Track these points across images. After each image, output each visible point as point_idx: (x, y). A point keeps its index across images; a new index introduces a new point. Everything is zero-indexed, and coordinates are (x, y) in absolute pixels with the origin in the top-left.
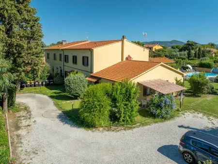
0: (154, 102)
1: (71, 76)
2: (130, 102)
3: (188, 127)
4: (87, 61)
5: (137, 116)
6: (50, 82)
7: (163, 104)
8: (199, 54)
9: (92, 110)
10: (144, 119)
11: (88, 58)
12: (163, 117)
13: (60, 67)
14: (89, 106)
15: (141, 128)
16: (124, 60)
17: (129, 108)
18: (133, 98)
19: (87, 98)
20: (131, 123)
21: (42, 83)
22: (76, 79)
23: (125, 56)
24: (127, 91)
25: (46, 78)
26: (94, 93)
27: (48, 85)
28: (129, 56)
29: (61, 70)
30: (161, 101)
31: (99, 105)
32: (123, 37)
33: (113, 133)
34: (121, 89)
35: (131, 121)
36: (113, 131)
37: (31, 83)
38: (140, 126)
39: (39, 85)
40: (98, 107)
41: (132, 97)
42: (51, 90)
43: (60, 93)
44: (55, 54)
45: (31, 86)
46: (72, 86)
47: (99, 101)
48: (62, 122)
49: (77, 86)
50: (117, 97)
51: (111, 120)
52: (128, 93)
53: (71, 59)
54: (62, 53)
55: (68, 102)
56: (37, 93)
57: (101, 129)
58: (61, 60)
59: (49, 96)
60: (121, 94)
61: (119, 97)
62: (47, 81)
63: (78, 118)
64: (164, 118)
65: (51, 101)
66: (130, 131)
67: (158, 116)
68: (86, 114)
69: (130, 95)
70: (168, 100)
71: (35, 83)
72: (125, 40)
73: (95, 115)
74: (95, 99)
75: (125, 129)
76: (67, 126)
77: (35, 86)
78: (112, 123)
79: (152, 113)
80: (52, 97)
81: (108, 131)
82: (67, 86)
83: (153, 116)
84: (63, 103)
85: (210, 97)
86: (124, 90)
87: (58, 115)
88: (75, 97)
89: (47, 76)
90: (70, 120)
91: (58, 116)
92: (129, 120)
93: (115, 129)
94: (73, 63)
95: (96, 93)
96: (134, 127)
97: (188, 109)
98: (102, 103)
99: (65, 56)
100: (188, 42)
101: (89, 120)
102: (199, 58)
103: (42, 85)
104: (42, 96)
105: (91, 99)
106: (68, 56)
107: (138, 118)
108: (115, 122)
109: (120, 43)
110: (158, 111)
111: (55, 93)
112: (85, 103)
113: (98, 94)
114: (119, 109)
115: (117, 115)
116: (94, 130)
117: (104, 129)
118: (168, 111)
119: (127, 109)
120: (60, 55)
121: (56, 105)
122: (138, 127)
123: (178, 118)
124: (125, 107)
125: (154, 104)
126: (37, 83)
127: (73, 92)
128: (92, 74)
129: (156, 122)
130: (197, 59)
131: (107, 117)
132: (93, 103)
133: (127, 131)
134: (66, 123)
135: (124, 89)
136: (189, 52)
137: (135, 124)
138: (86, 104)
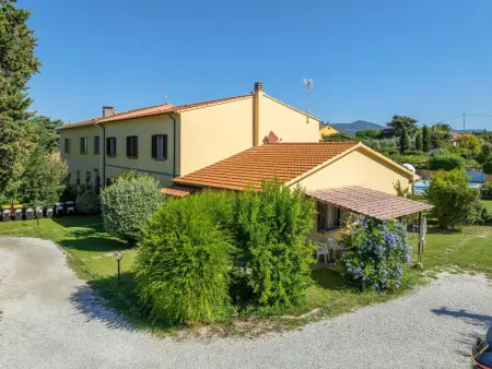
0: (354, 244)
1: (120, 185)
2: (288, 243)
3: (461, 314)
4: (164, 147)
5: (308, 286)
6: (65, 207)
7: (381, 249)
8: (424, 143)
9: (176, 270)
10: (328, 294)
11: (165, 137)
12: (381, 288)
13: (96, 170)
14: (167, 256)
15: (326, 321)
16: (260, 143)
17: (288, 261)
18: (297, 233)
19: (160, 235)
20: (292, 308)
21: (45, 210)
22: (132, 189)
23: (262, 134)
24: (278, 211)
25: (56, 197)
26: (180, 219)
27: (60, 216)
28: (272, 133)
29: (98, 179)
30: (376, 241)
31: (198, 255)
32: (257, 87)
33: (240, 341)
34: (262, 207)
35: (293, 301)
36: (242, 334)
37: (13, 210)
38: (320, 315)
39: (36, 216)
40: (193, 259)
41: (295, 228)
42: (67, 226)
43: (91, 233)
44: (83, 140)
45: (13, 218)
46: (121, 209)
47: (196, 242)
48: (85, 312)
49: (134, 208)
50: (249, 228)
51: (234, 303)
52: (281, 218)
53: (121, 147)
54: (100, 132)
55: (110, 254)
56: (27, 234)
57: (204, 330)
58: (97, 151)
59: (58, 243)
60: (263, 220)
61: (258, 230)
62: (58, 204)
63: (134, 298)
64: (387, 291)
65: (61, 255)
66: (295, 333)
67: (369, 284)
68: (155, 285)
69: (288, 222)
70: (394, 236)
71: (24, 210)
72: (261, 93)
73: (183, 285)
74: (183, 237)
75: (277, 329)
76: (99, 325)
77: (24, 218)
78: (236, 309)
79: (350, 276)
80: (64, 244)
81: (226, 335)
82: (108, 210)
83: (356, 284)
84: (94, 258)
85: (484, 233)
86: (270, 209)
87: (76, 291)
88: (131, 243)
89: (58, 192)
90: (108, 307)
91: (76, 295)
92: (287, 299)
93: (248, 330)
94: (129, 154)
95: (188, 219)
96: (305, 322)
97: (439, 262)
98: (207, 248)
99: (109, 140)
100: (395, 117)
101: (166, 301)
102: (425, 151)
103: (45, 215)
104: (38, 241)
105: (171, 238)
106: (114, 139)
107: (313, 292)
108: (244, 307)
109: (249, 101)
110: (369, 270)
111: (77, 234)
112: (153, 251)
113: (194, 222)
114: (258, 265)
115: (251, 283)
116: (181, 333)
117: (214, 331)
118: (395, 269)
119: (280, 265)
120: (97, 138)
121: (73, 264)
122: (315, 321)
123: (422, 288)
124: (275, 259)
125: (355, 249)
126: (30, 210)
127: (124, 227)
128: (176, 180)
129: (367, 303)
130: (421, 152)
131: (223, 292)
132: (180, 247)
133: (285, 334)
134: (97, 314)
135: (271, 206)
136: (403, 137)
137: (307, 311)
138: (157, 253)
